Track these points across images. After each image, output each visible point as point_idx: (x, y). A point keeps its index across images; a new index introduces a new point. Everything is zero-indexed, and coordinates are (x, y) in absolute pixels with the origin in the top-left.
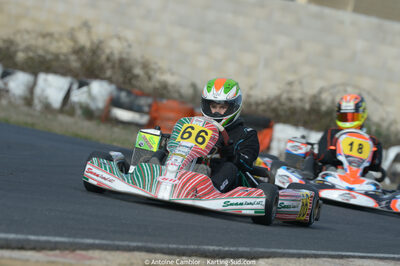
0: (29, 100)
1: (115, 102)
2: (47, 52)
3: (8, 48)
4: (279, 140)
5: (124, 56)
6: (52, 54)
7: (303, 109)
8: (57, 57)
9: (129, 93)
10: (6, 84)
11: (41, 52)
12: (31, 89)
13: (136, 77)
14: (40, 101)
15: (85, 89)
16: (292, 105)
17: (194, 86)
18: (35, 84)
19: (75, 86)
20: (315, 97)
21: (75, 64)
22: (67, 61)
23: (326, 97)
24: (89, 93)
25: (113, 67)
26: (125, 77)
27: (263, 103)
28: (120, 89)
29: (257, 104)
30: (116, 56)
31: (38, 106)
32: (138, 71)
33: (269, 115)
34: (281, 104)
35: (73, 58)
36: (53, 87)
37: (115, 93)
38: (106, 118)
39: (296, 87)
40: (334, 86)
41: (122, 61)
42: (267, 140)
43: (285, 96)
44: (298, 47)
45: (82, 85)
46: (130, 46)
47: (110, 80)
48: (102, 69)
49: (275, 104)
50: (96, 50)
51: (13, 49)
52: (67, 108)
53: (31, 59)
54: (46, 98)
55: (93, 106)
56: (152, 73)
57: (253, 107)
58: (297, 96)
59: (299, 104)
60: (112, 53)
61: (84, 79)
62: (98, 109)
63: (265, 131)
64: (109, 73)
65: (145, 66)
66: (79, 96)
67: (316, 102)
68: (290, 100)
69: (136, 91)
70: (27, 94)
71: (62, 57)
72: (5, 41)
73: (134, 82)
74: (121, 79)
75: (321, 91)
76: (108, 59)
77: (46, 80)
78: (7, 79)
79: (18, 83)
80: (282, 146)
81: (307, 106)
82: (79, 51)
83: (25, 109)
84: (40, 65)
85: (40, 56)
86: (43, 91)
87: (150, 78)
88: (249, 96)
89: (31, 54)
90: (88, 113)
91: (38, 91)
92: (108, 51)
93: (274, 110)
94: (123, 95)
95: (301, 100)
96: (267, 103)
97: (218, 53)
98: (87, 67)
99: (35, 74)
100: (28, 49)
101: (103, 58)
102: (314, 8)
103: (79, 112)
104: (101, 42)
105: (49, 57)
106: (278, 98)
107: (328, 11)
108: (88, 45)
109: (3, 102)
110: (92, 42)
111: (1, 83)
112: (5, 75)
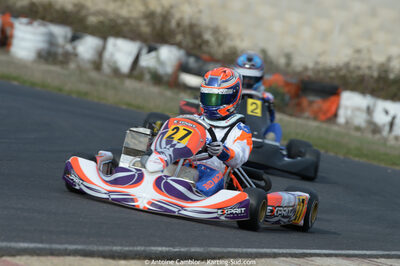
0: (97, 64)
1: (184, 68)
2: (118, 16)
3: (78, 12)
4: (346, 108)
5: (194, 21)
6: (123, 18)
7: (372, 77)
8: (127, 22)
9: (198, 58)
10: (74, 48)
11: (112, 16)
12: (100, 53)
13: (207, 42)
14: (109, 66)
15: (153, 54)
16: (361, 72)
17: (264, 52)
18: (104, 48)
19: (145, 51)
20: (382, 65)
21: (145, 29)
22: (138, 25)
24: (158, 59)
25: (184, 32)
26: (195, 42)
27: (332, 70)
28: (189, 54)
29: (327, 71)
30: (186, 22)
31: (106, 68)
32: (208, 36)
33: (336, 82)
34: (351, 72)
35: (143, 22)
36: (122, 52)
37: (184, 59)
38: (174, 84)
39: (364, 55)
41: (192, 26)
42: (333, 109)
43: (353, 64)
45: (151, 49)
46: (200, 12)
47: (179, 45)
48: (172, 34)
49: (342, 73)
50: (166, 17)
51: (83, 13)
52: (136, 73)
53: (101, 23)
54: (115, 62)
55: (161, 71)
56: (221, 39)
57: (322, 75)
58: (365, 64)
59: (367, 72)
60: (182, 19)
61: (153, 44)
62: (167, 75)
63: (333, 98)
64: (179, 38)
65: (216, 31)
66: (147, 61)
67: (384, 70)
68: (359, 68)
69: (205, 56)
70: (96, 58)
71: (132, 22)
72: (75, 5)
73: (205, 48)
74: (191, 45)
75: (389, 59)
76: (178, 25)
77: (115, 45)
78: (76, 43)
79: (87, 47)
80: (349, 113)
81: (375, 74)
82: (150, 16)
83: (94, 74)
84: (110, 29)
85: (111, 20)
86: (112, 55)
87: (220, 44)
88: (317, 63)
89: (101, 18)
90: (157, 79)
91: (107, 55)
92: (177, 16)
93: (343, 78)
94: (192, 61)
95: (370, 68)
96: (337, 69)
98: (156, 33)
99: (104, 38)
100: (98, 13)
101: (173, 24)
103: (147, 77)
104: (172, 7)
105: (120, 21)
106: (347, 65)
108: (159, 10)
109: (72, 66)
110: (163, 7)
111: (69, 47)
112: (74, 38)
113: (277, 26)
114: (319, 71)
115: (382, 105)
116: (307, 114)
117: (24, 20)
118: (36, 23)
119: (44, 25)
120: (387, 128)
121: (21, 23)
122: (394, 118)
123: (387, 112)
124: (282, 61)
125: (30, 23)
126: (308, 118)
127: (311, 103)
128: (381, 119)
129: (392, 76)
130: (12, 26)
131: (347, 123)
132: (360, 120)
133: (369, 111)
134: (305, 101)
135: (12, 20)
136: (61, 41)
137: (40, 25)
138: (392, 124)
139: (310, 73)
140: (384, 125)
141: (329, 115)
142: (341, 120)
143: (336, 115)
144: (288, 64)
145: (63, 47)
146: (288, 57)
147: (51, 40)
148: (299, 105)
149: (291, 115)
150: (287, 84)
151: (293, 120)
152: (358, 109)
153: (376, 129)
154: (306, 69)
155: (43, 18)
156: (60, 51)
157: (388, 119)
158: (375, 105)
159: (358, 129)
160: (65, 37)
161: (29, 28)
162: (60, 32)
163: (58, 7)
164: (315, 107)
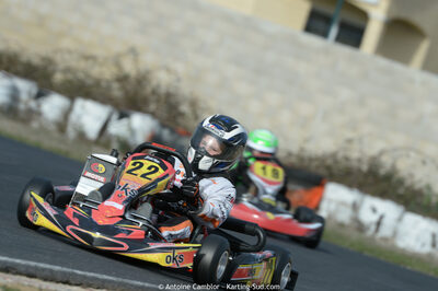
0: (62, 126)
2: (88, 76)
3: (45, 68)
4: (330, 201)
5: (172, 90)
7: (360, 170)
8: (98, 83)
9: (173, 131)
10: (39, 106)
11: (81, 75)
12: (67, 113)
13: (182, 114)
14: (75, 129)
15: (125, 121)
16: (348, 164)
18: (70, 109)
19: (115, 116)
20: (374, 158)
21: (117, 92)
22: (109, 88)
23: (387, 161)
24: (129, 127)
25: (158, 101)
26: (170, 113)
27: (317, 159)
28: (163, 125)
29: (311, 159)
30: (163, 90)
31: (71, 133)
32: (185, 108)
33: (322, 172)
34: (336, 162)
35: (116, 86)
36: (90, 116)
37: (157, 130)
39: (355, 146)
40: (395, 149)
41: (168, 95)
42: (316, 201)
43: (340, 155)
44: (362, 102)
45: (122, 116)
46: (179, 80)
47: (153, 115)
48: (146, 101)
49: (329, 162)
50: (142, 80)
51: (50, 68)
52: (103, 140)
53: (70, 82)
54: (81, 126)
56: (199, 112)
57: (306, 163)
58: (354, 155)
59: (355, 164)
60: (158, 86)
61: (125, 111)
63: (316, 189)
64: (152, 107)
65: (194, 104)
66: (118, 128)
67: (374, 165)
68: (347, 159)
69: (181, 130)
70: (61, 119)
71: (104, 84)
72: (44, 59)
73: (180, 120)
74: (165, 116)
75: (382, 153)
76: (154, 92)
77: (83, 107)
78: (41, 100)
79: (53, 106)
80: (333, 207)
81: (365, 168)
82: (123, 79)
83: (57, 135)
84: (78, 89)
86: (79, 117)
88: (302, 149)
89: (70, 76)
91: (73, 117)
92: (154, 83)
93: (328, 168)
94: (166, 134)
95: (359, 160)
96: (321, 160)
97: (273, 98)
98: (130, 97)
99: (72, 99)
100: (67, 70)
101: (148, 90)
103: (115, 146)
104: (148, 72)
105: (89, 82)
106: (334, 155)
108: (133, 73)
109: (35, 125)
110: (138, 71)
111: (33, 104)
112: (40, 95)
113: (254, 106)
114: (301, 159)
115: (370, 202)
119: (10, 77)
120: (373, 228)
122: (382, 217)
123: (374, 210)
128: (367, 217)
129: (382, 172)
131: (330, 217)
132: (344, 216)
133: (355, 207)
136: (24, 96)
137: (5, 76)
138: (379, 224)
139: (293, 160)
140: (371, 223)
143: (318, 208)
145: (26, 104)
147: (14, 95)
152: (343, 203)
153: (360, 227)
154: (290, 155)
155: (8, 70)
157: (374, 218)
158: (362, 201)
159: (342, 225)
160: (29, 93)
162: (25, 87)
163: (24, 59)
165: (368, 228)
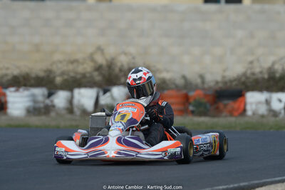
0: (70, 109)
2: (76, 73)
3: (48, 76)
4: (251, 104)
6: (80, 74)
7: (263, 79)
8: (84, 76)
10: (52, 101)
11: (72, 74)
12: (71, 101)
14: (79, 109)
15: (108, 94)
16: (255, 77)
17: (184, 77)
18: (72, 97)
19: (101, 93)
20: (270, 68)
21: (98, 78)
22: (92, 77)
23: (278, 67)
24: (113, 98)
25: (125, 75)
27: (235, 80)
29: (231, 81)
30: (126, 67)
31: (77, 112)
33: (241, 87)
34: (247, 78)
35: (96, 74)
36: (85, 97)
39: (256, 64)
40: (282, 59)
42: (242, 106)
43: (249, 72)
44: (252, 36)
45: (105, 92)
46: (134, 58)
48: (117, 78)
49: (243, 79)
50: (110, 65)
51: (52, 76)
53: (66, 80)
54: (82, 106)
57: (229, 84)
58: (257, 70)
59: (260, 76)
60: (122, 66)
61: (106, 88)
63: (240, 99)
66: (105, 100)
67: (271, 72)
68: (253, 74)
70: (68, 105)
71: (88, 75)
72: (45, 71)
75: (274, 63)
76: (121, 70)
77: (79, 94)
78: (52, 98)
79: (60, 99)
80: (254, 107)
81: (266, 76)
82: (98, 68)
83: (69, 116)
85: (72, 77)
86: (79, 101)
88: (224, 77)
89: (66, 77)
91: (75, 101)
92: (119, 64)
93: (244, 83)
95: (261, 72)
96: (238, 79)
97: (196, 51)
98: (107, 78)
99: (71, 90)
100: (63, 74)
101: (117, 70)
102: (257, 7)
104: (113, 59)
105: (79, 76)
106: (244, 74)
107: (267, 7)
108: (104, 63)
109: (53, 114)
110: (107, 60)
111: (48, 102)
112: (50, 95)
113: (186, 59)
114: (225, 83)
115: (276, 96)
116: (224, 114)
117: (12, 89)
118: (21, 90)
119: (28, 90)
121: (11, 92)
123: (280, 101)
124: (199, 81)
125: (17, 90)
126: (226, 116)
127: (225, 105)
128: (276, 106)
129: (278, 75)
130: (4, 95)
131: (254, 114)
132: (263, 110)
133: (268, 102)
134: (221, 105)
135: (4, 91)
136: (40, 98)
137: (24, 90)
139: (220, 85)
140: (281, 110)
141: (240, 111)
142: (249, 113)
143: (245, 110)
144: (203, 82)
145: (44, 102)
146: (202, 77)
147: (34, 99)
148: (217, 108)
149: (214, 116)
150: (206, 96)
151: (215, 120)
152: (260, 103)
153: (275, 114)
154: (217, 82)
155: (25, 85)
156: (42, 105)
157: (282, 106)
158: (271, 98)
159: (263, 116)
160: (43, 95)
161: (17, 94)
162: (39, 92)
163: (33, 75)
164: (229, 107)
165: (280, 113)
